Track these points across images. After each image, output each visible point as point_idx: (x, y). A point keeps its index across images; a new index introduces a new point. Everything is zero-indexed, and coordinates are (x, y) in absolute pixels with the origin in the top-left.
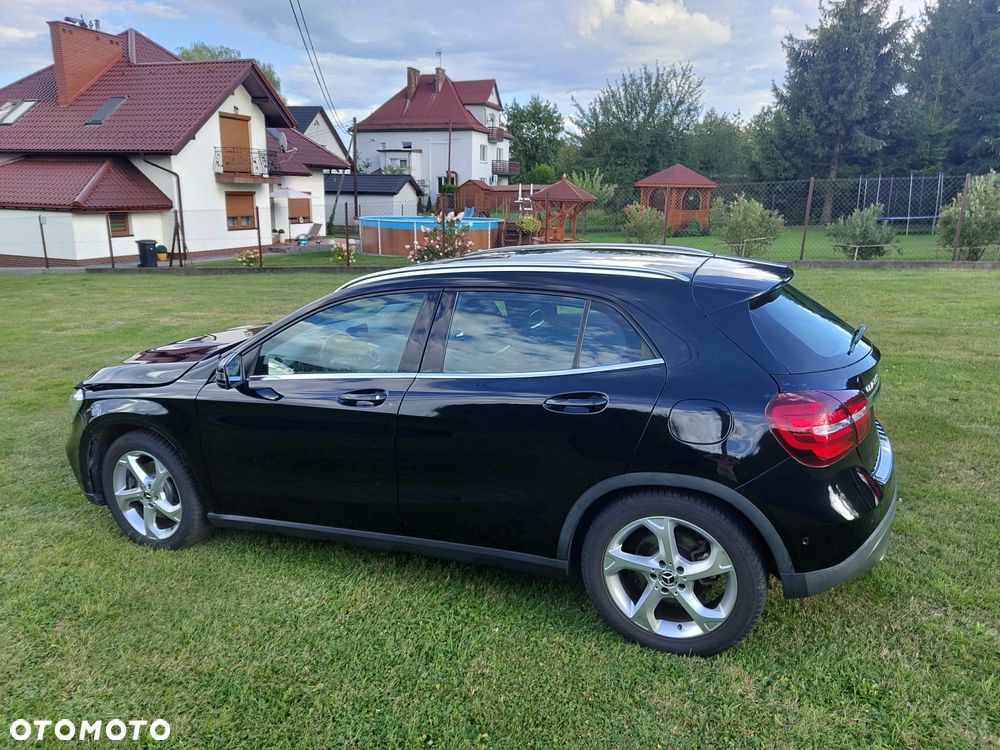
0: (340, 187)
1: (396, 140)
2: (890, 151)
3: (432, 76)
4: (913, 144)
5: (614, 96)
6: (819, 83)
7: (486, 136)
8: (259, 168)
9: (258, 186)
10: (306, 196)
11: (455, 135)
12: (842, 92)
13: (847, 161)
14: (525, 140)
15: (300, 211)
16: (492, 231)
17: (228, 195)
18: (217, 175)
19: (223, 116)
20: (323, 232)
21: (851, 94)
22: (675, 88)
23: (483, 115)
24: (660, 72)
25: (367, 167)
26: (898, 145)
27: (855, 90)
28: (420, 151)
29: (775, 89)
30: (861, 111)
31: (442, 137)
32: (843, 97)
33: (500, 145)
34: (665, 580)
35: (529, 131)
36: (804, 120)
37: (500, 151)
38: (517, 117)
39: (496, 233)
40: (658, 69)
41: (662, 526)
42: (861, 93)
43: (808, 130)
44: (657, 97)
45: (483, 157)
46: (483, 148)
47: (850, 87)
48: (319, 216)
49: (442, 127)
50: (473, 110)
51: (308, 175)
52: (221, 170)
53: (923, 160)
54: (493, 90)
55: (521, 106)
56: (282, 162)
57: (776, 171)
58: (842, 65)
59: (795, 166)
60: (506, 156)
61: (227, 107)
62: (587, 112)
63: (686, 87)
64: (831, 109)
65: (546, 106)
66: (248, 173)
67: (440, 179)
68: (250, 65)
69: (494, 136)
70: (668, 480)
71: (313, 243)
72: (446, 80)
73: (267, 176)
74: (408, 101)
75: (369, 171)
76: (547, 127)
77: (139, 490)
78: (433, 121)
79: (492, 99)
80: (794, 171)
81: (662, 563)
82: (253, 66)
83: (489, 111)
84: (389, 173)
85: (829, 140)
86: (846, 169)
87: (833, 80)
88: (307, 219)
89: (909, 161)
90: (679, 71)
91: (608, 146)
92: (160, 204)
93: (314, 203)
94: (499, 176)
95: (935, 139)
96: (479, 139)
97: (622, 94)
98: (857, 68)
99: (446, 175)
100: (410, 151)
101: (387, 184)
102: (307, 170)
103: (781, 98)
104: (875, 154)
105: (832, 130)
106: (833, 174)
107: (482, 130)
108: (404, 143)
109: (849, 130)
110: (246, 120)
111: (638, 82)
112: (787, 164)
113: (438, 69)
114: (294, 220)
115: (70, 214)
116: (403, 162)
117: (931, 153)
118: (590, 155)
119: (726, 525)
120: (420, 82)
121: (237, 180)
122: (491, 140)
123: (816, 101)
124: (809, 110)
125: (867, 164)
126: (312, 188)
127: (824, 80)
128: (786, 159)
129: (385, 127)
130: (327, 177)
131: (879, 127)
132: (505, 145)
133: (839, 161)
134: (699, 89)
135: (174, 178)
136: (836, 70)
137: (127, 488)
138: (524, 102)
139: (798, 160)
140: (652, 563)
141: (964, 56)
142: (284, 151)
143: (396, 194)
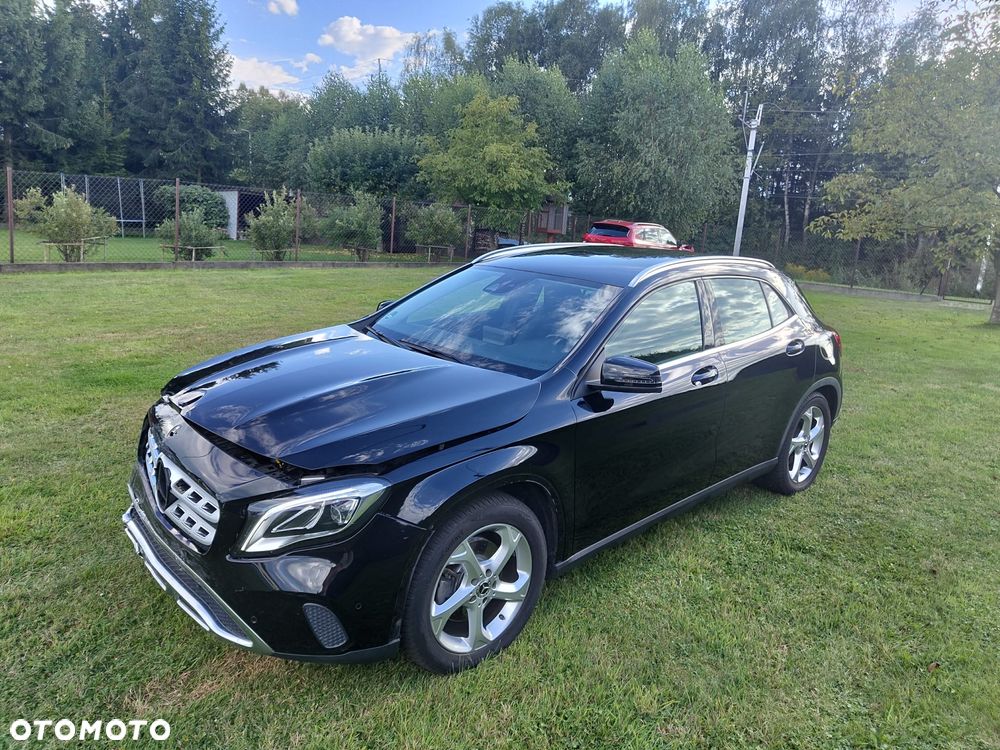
4: (92, 147)
26: (81, 146)
27: (27, 79)
30: (35, 103)
34: (805, 447)
42: (34, 83)
104: (61, 151)
109: (22, 120)
117: (110, 159)
131: (60, 122)
141: (113, 67)
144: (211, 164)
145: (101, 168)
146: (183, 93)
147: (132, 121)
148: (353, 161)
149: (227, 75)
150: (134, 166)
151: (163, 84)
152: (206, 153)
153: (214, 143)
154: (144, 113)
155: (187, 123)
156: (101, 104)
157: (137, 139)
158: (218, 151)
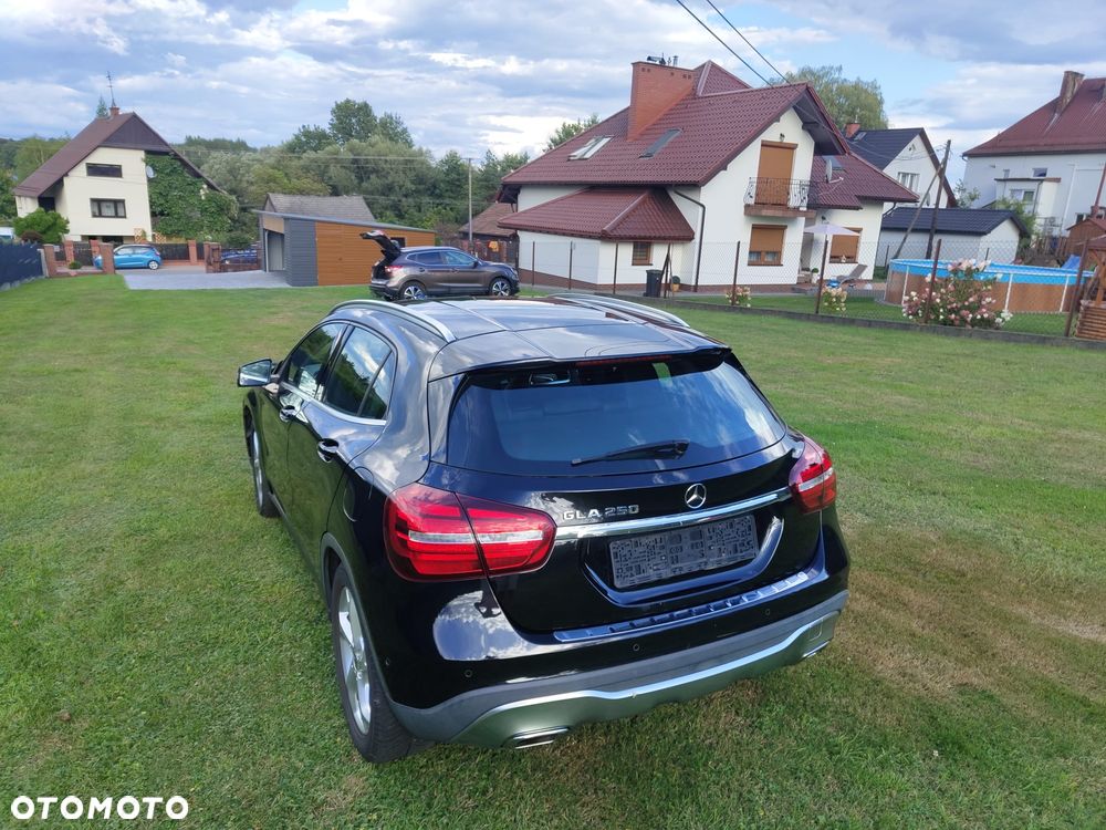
0: (913, 223)
1: (1024, 167)
8: (796, 199)
9: (792, 219)
10: (855, 234)
15: (845, 249)
17: (755, 228)
18: (747, 206)
19: (764, 145)
20: (868, 274)
25: (973, 199)
28: (1057, 180)
31: (1094, 163)
48: (868, 256)
51: (857, 208)
52: (752, 202)
56: (824, 194)
61: (771, 135)
66: (783, 205)
68: (804, 87)
71: (852, 286)
73: (805, 209)
74: (1056, 116)
75: (975, 205)
78: (1087, 139)
82: (807, 88)
88: (851, 259)
92: (684, 235)
93: (863, 241)
99: (1090, 211)
100: (1043, 180)
102: (858, 204)
108: (1036, 170)
110: (792, 148)
114: (835, 259)
115: (598, 242)
116: (1029, 194)
121: (765, 212)
129: (1014, 150)
135: (701, 209)
142: (827, 181)
143: (985, 234)
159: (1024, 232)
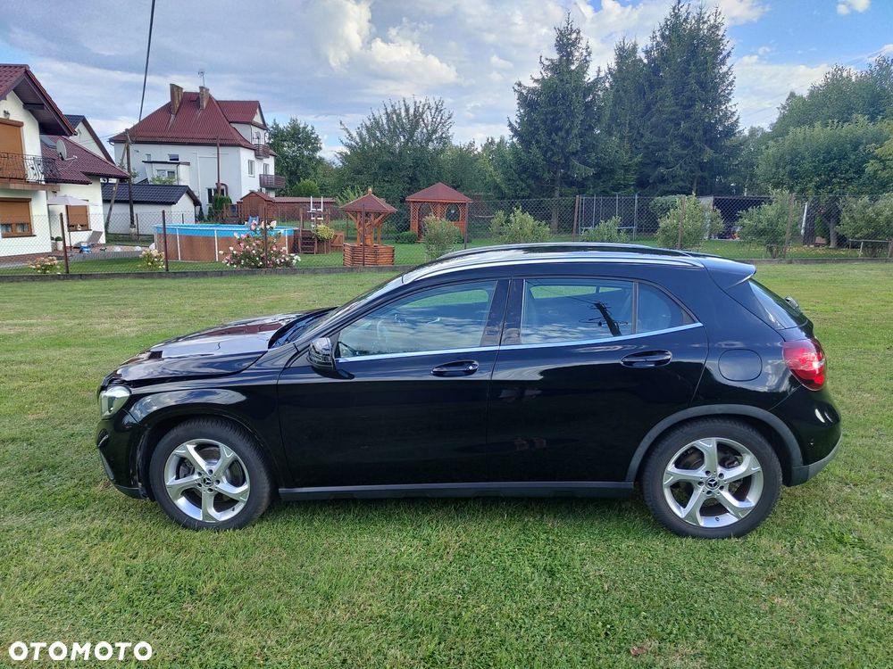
0: (114, 196)
1: (162, 153)
2: (597, 176)
3: (196, 94)
4: (612, 172)
5: (377, 123)
6: (544, 122)
7: (253, 152)
8: (37, 175)
9: (35, 192)
10: (85, 203)
11: (222, 150)
12: (561, 130)
13: (566, 183)
14: (287, 157)
15: (77, 218)
16: (289, 237)
20: (103, 240)
21: (568, 132)
22: (430, 118)
23: (250, 133)
24: (418, 105)
25: (134, 177)
26: (603, 172)
27: (571, 128)
28: (188, 164)
29: (510, 125)
30: (575, 145)
31: (209, 152)
32: (562, 134)
33: (266, 161)
34: (710, 485)
35: (288, 149)
36: (534, 149)
37: (266, 166)
38: (279, 137)
39: (292, 240)
40: (415, 103)
41: (708, 445)
42: (575, 131)
43: (538, 158)
44: (415, 125)
45: (251, 171)
46: (251, 163)
47: (567, 126)
48: (97, 223)
49: (211, 142)
50: (239, 128)
51: (87, 183)
53: (620, 184)
54: (258, 110)
55: (281, 126)
56: (62, 171)
57: (516, 191)
58: (560, 108)
59: (529, 186)
60: (272, 171)
62: (355, 134)
63: (439, 118)
64: (553, 142)
65: (305, 128)
66: (24, 179)
67: (210, 191)
68: (23, 70)
69: (260, 153)
70: (720, 409)
71: (97, 250)
72: (211, 98)
73: (43, 183)
74: (173, 116)
75: (137, 180)
76: (306, 147)
77: (196, 477)
78: (200, 136)
79: (257, 119)
80: (528, 191)
81: (707, 473)
82: (26, 71)
83: (255, 130)
84: (158, 183)
85: (552, 165)
86: (566, 190)
87: (553, 120)
88: (85, 227)
89: (610, 184)
90: (433, 105)
91: (376, 166)
93: (92, 210)
94: (267, 188)
95: (627, 169)
96: (246, 155)
97: (385, 121)
98: (571, 111)
99: (215, 187)
100: (179, 163)
101: (166, 194)
102: (86, 179)
103: (516, 133)
104: (586, 179)
105: (555, 159)
106: (557, 193)
107: (248, 147)
108: (170, 156)
109: (567, 159)
110: (18, 125)
111: (398, 112)
112: (524, 185)
113: (201, 88)
114: (72, 228)
116: (171, 173)
117: (624, 180)
118: (359, 172)
119: (758, 438)
120: (182, 100)
121: (13, 186)
122: (257, 156)
123: (542, 136)
124: (537, 142)
125: (581, 186)
126: (90, 196)
127: (547, 119)
128: (522, 180)
129: (149, 140)
130: (103, 185)
131: (589, 157)
132: (271, 161)
133: (561, 184)
134: (450, 120)
136: (555, 113)
137: (178, 478)
138: (284, 124)
139: (531, 182)
140: (700, 473)
141: (640, 107)
142: (63, 159)
143: (174, 203)
144: (706, 174)
145: (616, 188)
146: (688, 116)
147: (647, 148)
148: (803, 158)
149: (729, 94)
150: (642, 184)
151: (673, 113)
152: (702, 166)
153: (708, 154)
154: (655, 139)
155: (687, 142)
156: (622, 138)
157: (648, 161)
158: (711, 161)
159: (196, 203)
